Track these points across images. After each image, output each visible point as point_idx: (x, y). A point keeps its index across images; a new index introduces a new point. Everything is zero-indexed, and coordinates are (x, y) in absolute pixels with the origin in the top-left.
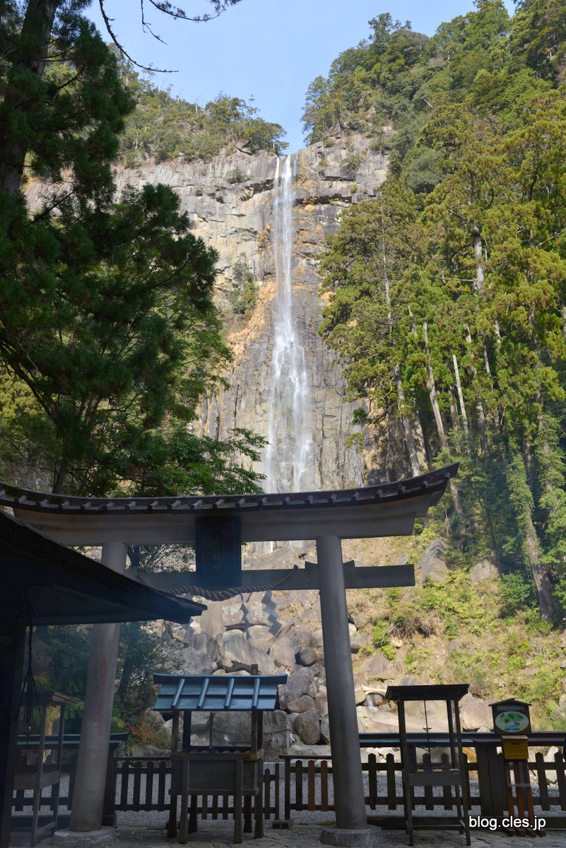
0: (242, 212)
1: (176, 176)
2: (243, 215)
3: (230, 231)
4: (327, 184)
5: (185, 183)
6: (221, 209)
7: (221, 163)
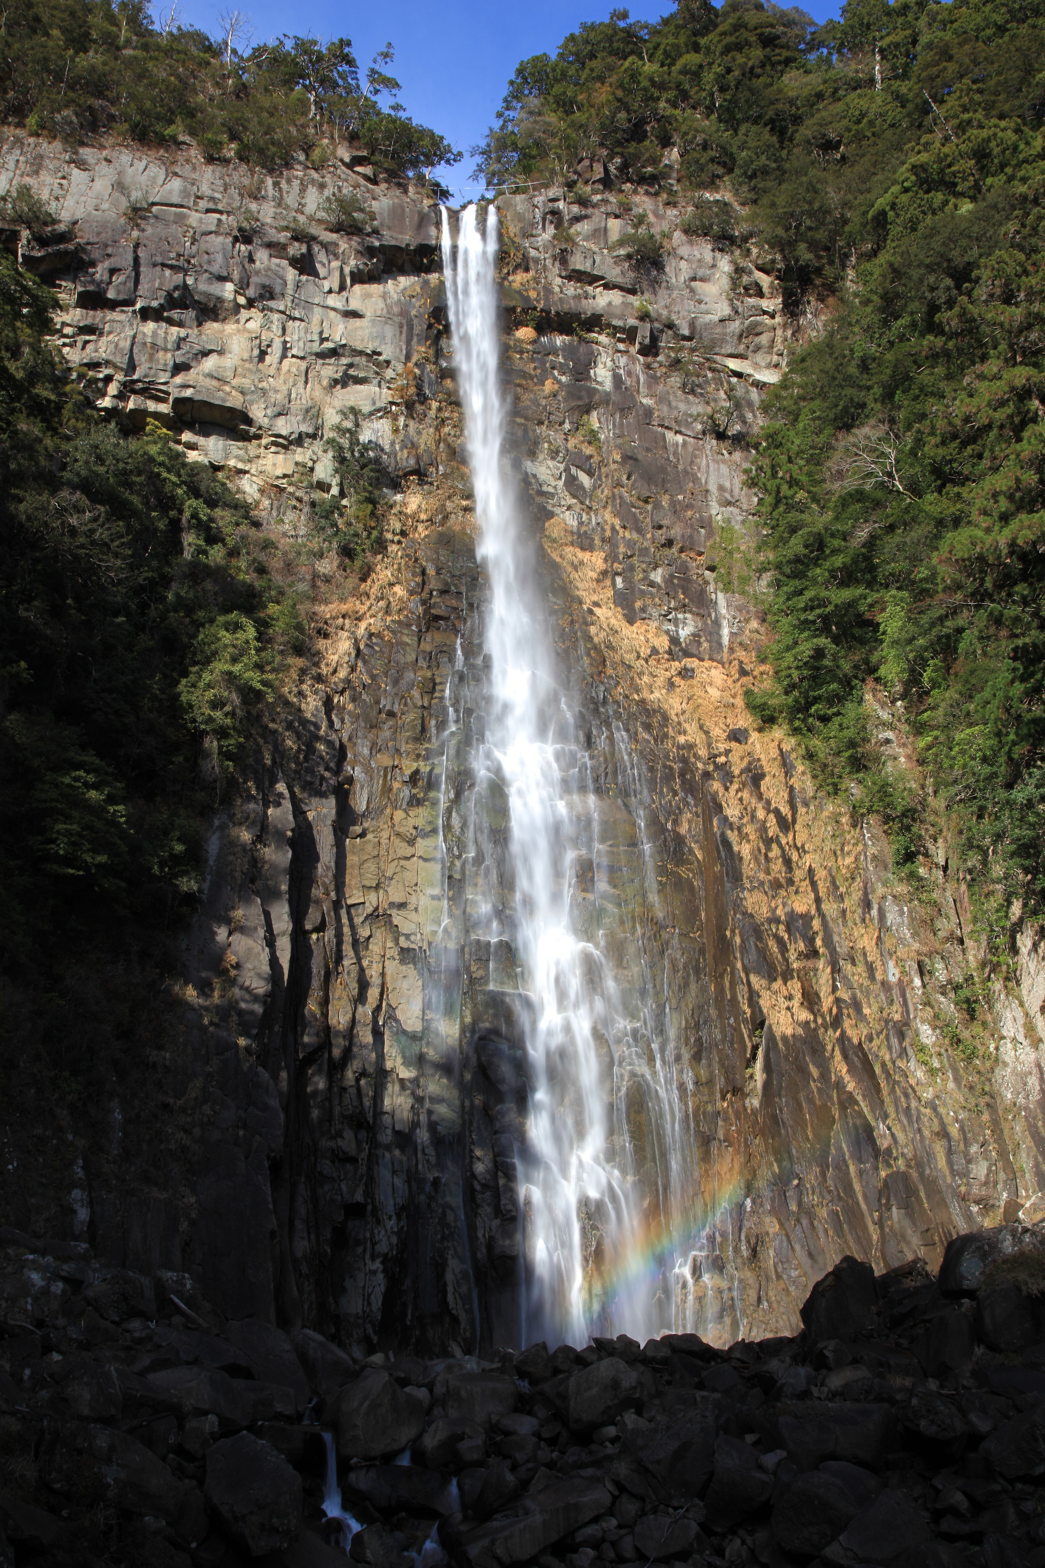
0: (355, 304)
1: (176, 184)
2: (354, 314)
3: (316, 347)
4: (571, 289)
5: (203, 204)
6: (298, 286)
7: (296, 183)
